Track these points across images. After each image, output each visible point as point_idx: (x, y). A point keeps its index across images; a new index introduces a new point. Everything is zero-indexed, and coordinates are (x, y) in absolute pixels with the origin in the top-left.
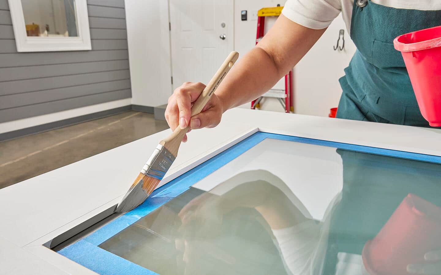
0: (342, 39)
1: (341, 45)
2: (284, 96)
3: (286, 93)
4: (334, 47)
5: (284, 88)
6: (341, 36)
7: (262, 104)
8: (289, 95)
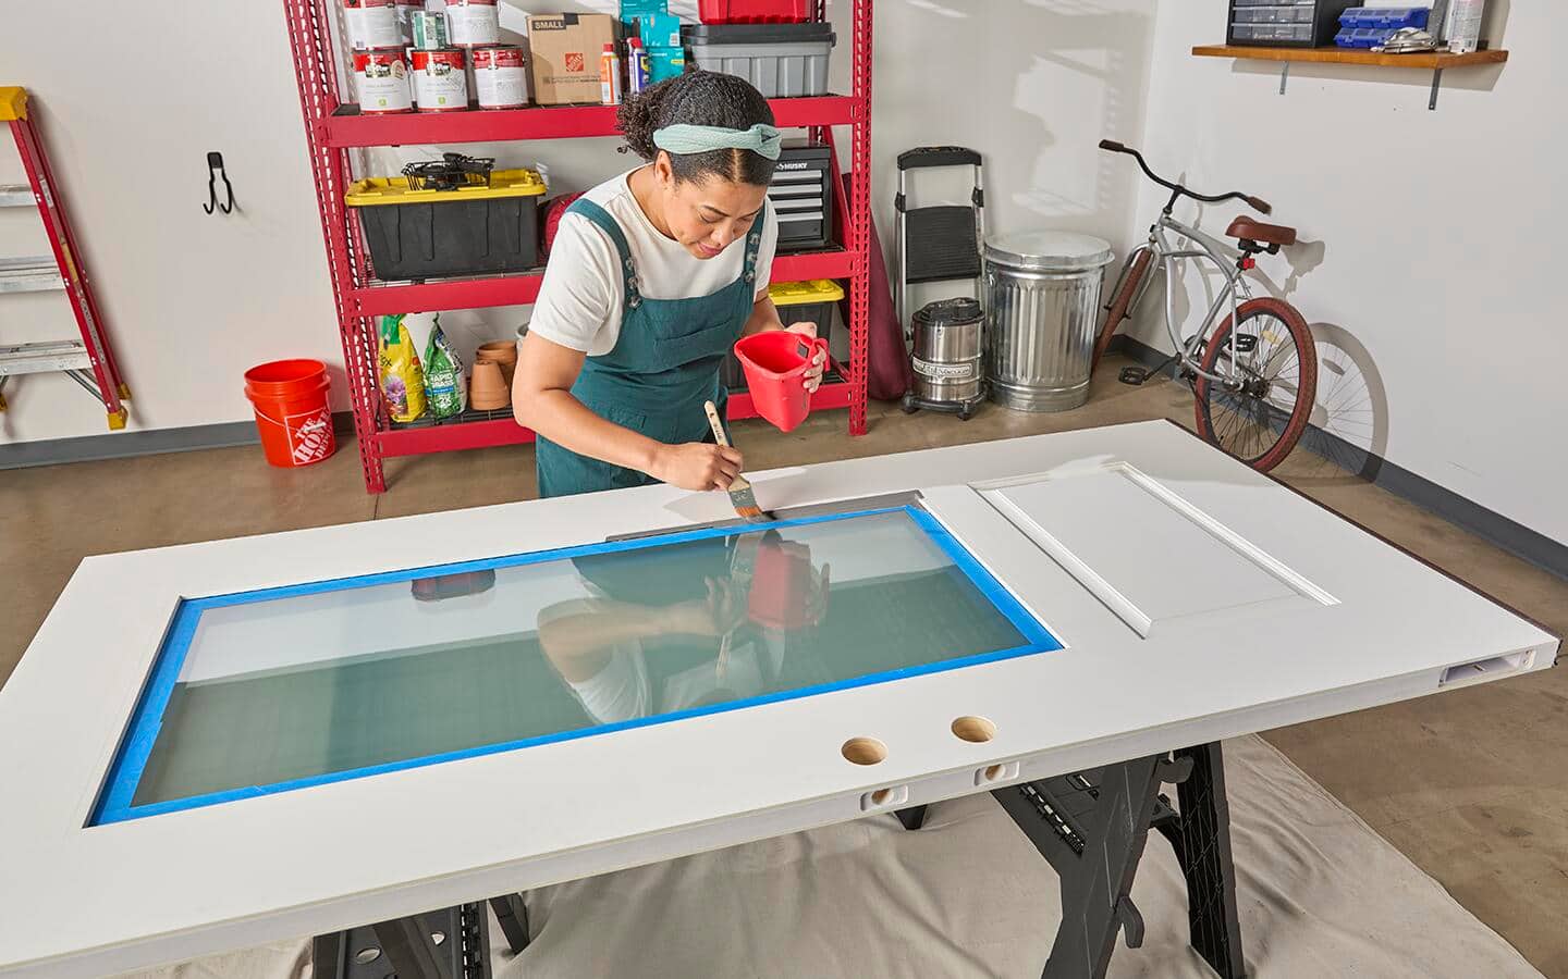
0: (221, 178)
1: (222, 197)
2: (85, 362)
3: (92, 352)
4: (205, 205)
5: (79, 336)
6: (217, 172)
7: (12, 396)
8: (102, 356)
